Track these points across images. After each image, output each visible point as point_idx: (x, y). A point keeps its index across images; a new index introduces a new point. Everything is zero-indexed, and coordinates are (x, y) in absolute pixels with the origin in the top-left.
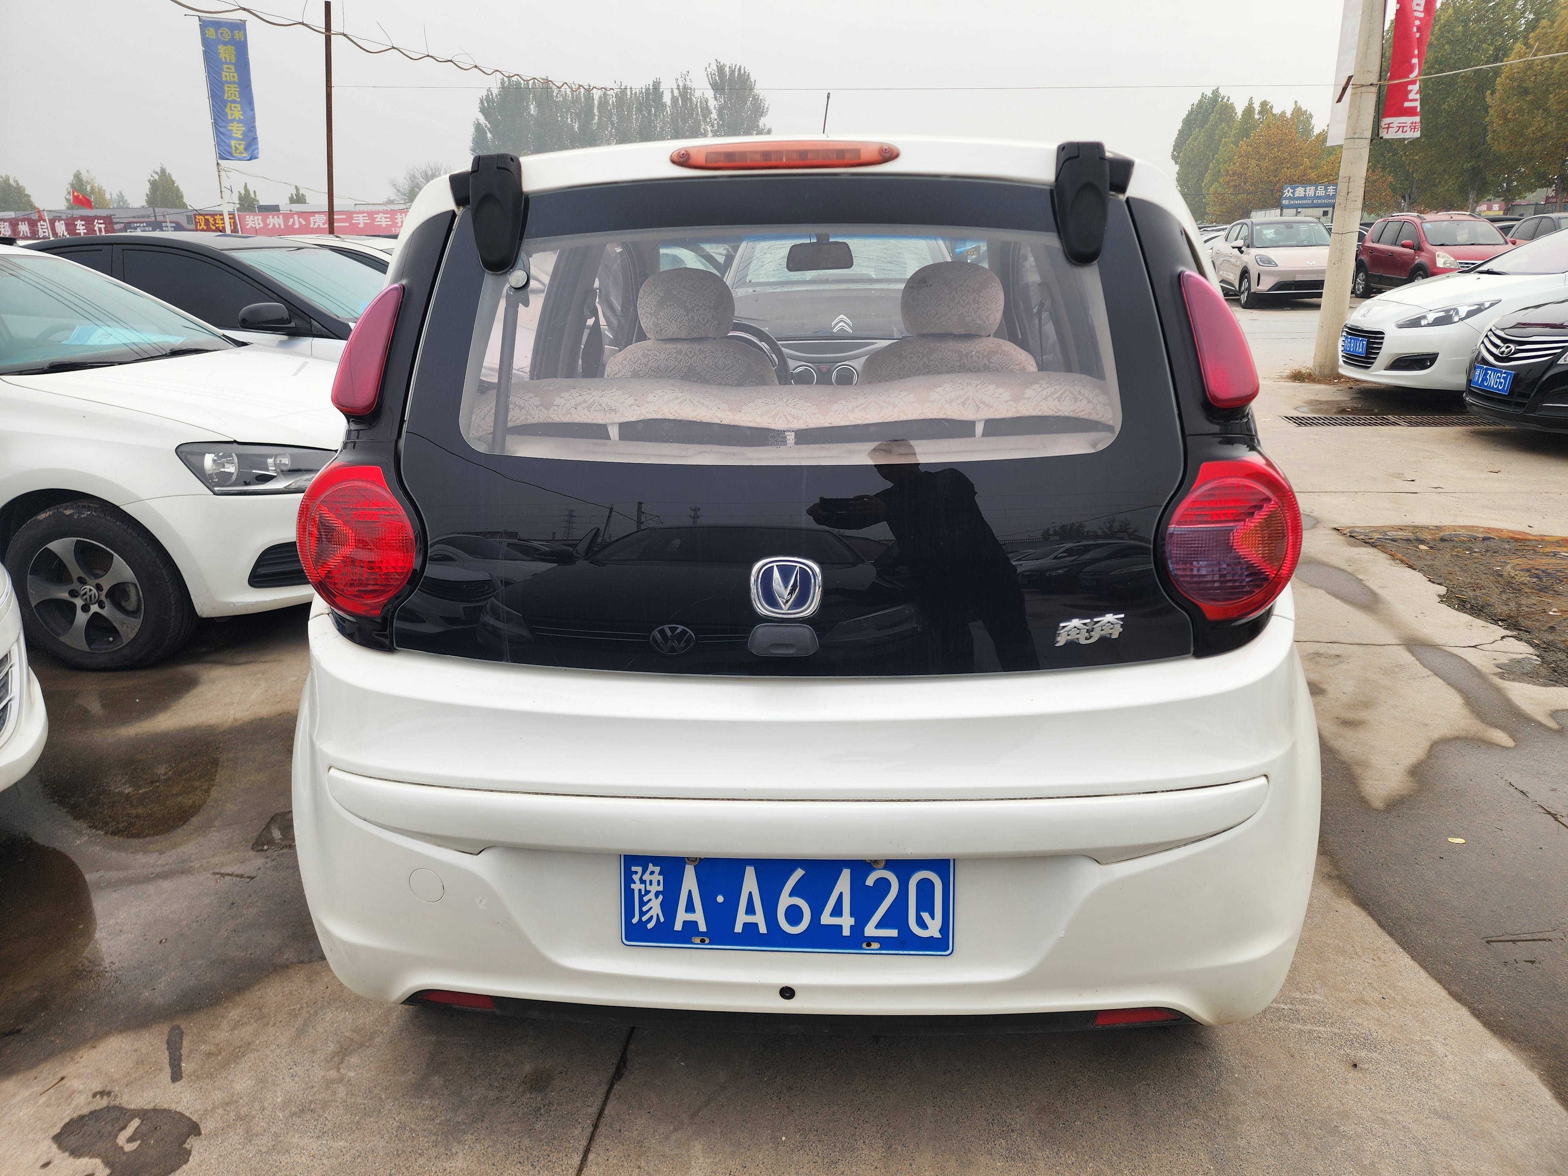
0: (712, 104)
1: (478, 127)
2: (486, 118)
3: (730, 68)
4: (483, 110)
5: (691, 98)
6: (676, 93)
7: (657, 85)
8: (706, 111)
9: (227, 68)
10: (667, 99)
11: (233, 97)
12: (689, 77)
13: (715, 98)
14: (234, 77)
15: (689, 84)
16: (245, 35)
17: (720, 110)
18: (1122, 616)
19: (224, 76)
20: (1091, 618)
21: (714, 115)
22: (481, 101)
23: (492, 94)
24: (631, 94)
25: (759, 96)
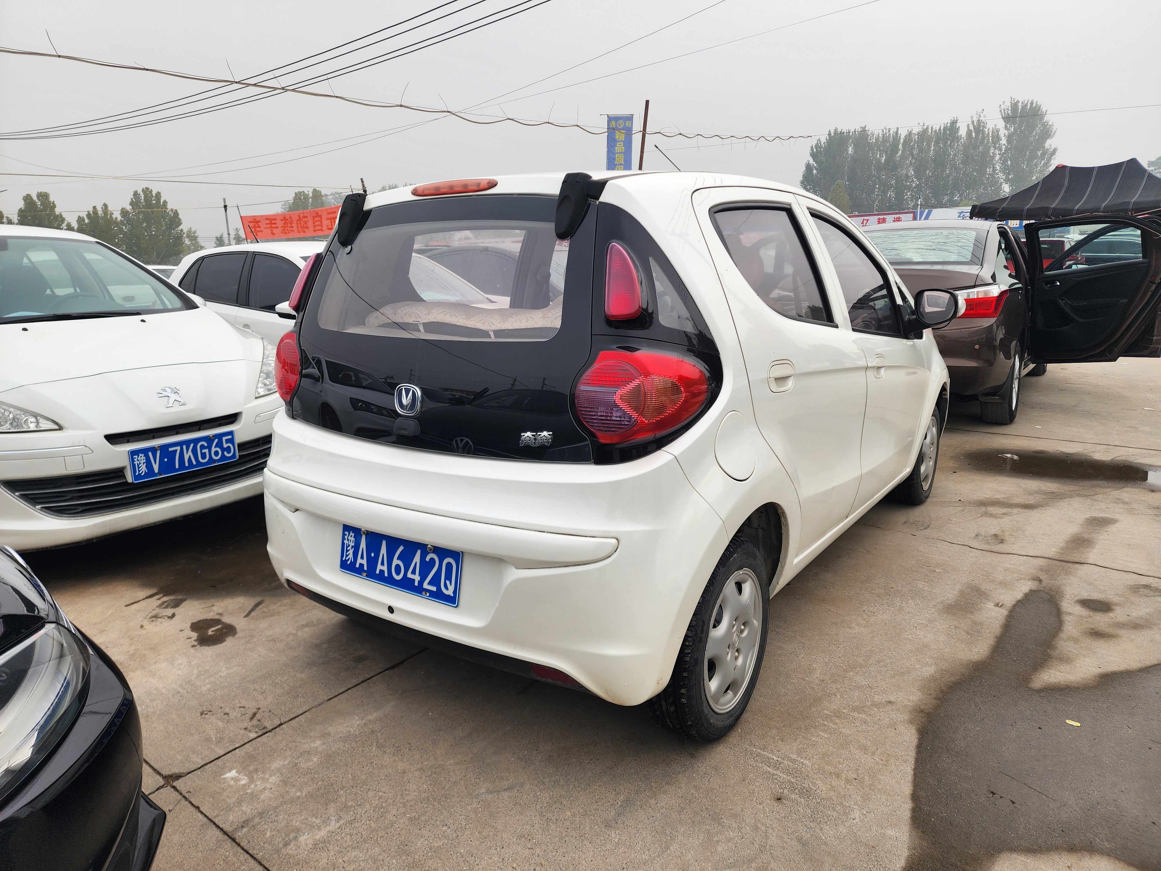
0: (1003, 133)
1: (809, 167)
2: (814, 160)
3: (1022, 103)
4: (813, 155)
5: (983, 130)
6: (971, 128)
7: (954, 123)
8: (996, 137)
9: (619, 144)
10: (963, 132)
11: (620, 162)
12: (983, 114)
13: (1006, 128)
14: (622, 149)
15: (982, 118)
16: (632, 123)
17: (1009, 138)
18: (551, 433)
19: (616, 150)
20: (536, 432)
21: (1004, 141)
22: (812, 147)
23: (820, 143)
24: (932, 132)
25: (1048, 123)
